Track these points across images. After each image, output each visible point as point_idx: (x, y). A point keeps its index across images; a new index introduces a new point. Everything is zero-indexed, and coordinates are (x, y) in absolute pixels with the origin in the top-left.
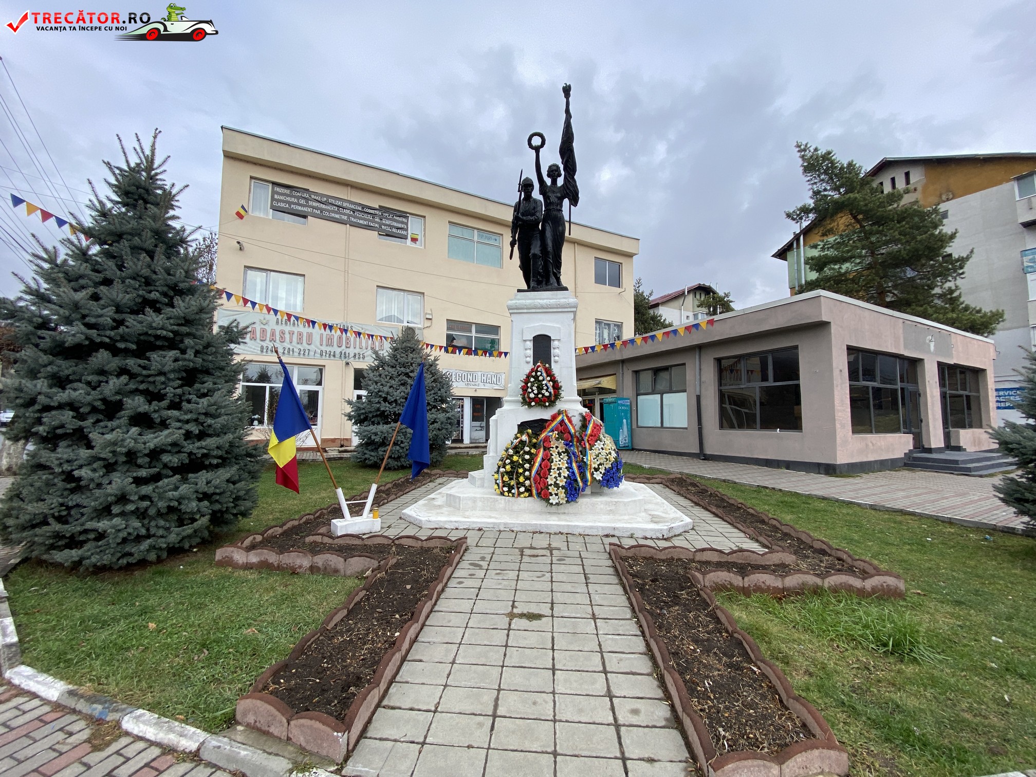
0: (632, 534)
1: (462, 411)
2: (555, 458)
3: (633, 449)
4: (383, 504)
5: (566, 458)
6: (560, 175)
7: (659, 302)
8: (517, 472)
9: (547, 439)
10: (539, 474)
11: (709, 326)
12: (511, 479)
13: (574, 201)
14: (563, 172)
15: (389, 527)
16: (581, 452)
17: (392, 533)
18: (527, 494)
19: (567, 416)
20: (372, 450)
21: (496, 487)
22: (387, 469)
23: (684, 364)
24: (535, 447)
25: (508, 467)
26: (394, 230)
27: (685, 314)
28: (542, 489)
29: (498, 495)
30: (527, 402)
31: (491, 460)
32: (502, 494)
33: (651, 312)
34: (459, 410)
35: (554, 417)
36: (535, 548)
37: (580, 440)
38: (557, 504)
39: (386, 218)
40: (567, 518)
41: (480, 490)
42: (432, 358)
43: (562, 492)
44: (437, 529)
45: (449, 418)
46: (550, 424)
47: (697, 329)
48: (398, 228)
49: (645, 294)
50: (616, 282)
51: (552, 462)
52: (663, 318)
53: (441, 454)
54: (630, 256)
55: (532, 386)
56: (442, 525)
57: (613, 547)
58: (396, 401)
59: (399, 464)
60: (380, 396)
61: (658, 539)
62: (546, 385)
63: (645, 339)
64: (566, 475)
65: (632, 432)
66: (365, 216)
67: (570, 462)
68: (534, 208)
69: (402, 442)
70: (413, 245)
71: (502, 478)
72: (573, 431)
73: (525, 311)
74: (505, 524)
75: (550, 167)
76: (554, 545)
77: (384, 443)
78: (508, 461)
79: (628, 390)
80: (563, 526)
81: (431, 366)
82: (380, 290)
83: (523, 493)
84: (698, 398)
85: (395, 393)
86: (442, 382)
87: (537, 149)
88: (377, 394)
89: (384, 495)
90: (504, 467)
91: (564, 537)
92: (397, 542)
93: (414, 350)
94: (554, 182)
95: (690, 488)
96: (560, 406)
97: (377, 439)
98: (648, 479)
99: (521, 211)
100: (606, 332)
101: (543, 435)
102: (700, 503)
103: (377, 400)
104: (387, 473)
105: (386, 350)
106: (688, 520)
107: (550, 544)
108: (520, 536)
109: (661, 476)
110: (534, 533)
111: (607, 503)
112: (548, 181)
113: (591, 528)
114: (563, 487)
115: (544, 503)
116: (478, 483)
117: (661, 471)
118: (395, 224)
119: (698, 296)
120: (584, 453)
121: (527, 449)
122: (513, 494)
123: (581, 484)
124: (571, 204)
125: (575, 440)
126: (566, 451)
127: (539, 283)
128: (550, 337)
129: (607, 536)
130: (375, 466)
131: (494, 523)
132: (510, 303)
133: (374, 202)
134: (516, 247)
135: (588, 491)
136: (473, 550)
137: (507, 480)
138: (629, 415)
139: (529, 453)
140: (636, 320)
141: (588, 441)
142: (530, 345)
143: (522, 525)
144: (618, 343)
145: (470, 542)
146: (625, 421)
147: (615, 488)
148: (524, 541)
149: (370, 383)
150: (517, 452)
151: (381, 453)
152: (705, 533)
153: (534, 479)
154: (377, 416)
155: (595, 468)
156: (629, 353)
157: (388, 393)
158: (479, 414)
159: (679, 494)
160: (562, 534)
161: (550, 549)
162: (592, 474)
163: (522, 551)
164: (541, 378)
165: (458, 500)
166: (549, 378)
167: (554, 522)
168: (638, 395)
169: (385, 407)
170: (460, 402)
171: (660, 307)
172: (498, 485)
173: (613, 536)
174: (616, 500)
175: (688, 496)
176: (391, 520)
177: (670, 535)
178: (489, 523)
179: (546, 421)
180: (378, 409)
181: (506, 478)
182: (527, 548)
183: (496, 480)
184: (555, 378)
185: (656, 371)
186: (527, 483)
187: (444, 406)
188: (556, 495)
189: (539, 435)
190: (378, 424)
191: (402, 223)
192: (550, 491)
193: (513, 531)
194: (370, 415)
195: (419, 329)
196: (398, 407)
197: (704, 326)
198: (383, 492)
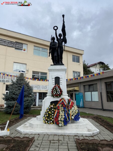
0: (82, 135)
1: (36, 96)
2: (61, 112)
3: (84, 108)
4: (11, 126)
5: (64, 112)
6: (62, 36)
7: (90, 66)
8: (50, 117)
9: (59, 107)
10: (56, 117)
11: (103, 74)
12: (48, 119)
13: (66, 42)
14: (62, 35)
15: (12, 134)
16: (68, 110)
17: (12, 136)
18: (52, 123)
19: (64, 100)
20: (10, 109)
21: (44, 121)
22: (13, 114)
23: (97, 84)
24: (55, 109)
25: (47, 115)
26: (19, 48)
27: (97, 69)
28: (57, 122)
29: (44, 123)
30: (53, 96)
31: (43, 112)
32: (45, 123)
33: (88, 69)
34: (35, 96)
35: (61, 100)
36: (54, 140)
37: (68, 107)
38: (61, 126)
39: (17, 45)
40: (64, 130)
41: (40, 122)
42: (28, 82)
43: (62, 122)
44: (26, 134)
45: (32, 99)
46: (59, 102)
47: (100, 75)
48: (20, 47)
49: (86, 64)
50: (78, 61)
51: (60, 113)
52: (91, 71)
53: (29, 110)
54: (82, 55)
55: (55, 91)
56: (28, 133)
57: (77, 140)
58: (17, 94)
59: (17, 113)
60: (13, 93)
61: (90, 136)
62: (58, 91)
63: (86, 77)
64: (64, 117)
65: (83, 103)
66: (12, 44)
67: (65, 113)
68: (55, 44)
69: (18, 106)
70: (24, 51)
71: (46, 118)
72: (66, 104)
73: (53, 70)
74: (46, 132)
75: (59, 34)
76: (60, 139)
77: (13, 107)
78: (47, 113)
79: (82, 91)
80: (63, 133)
81: (27, 84)
82: (14, 63)
83: (51, 123)
84: (101, 93)
85: (17, 92)
86: (30, 89)
87: (56, 30)
88: (12, 92)
89: (12, 123)
90: (46, 115)
91: (63, 136)
92: (14, 139)
93: (23, 80)
94: (60, 38)
95: (99, 120)
96: (62, 97)
97: (11, 105)
98: (88, 117)
99: (52, 45)
100: (76, 74)
101: (57, 105)
102: (102, 124)
103: (12, 94)
104: (13, 116)
105: (15, 80)
106: (98, 130)
107: (59, 139)
108: (50, 136)
109: (91, 116)
110: (54, 135)
111: (75, 126)
112: (59, 38)
113: (71, 133)
114: (63, 121)
115: (57, 126)
116: (39, 119)
117: (92, 114)
118: (19, 46)
119: (100, 65)
120: (69, 111)
121: (53, 110)
122: (49, 123)
123: (68, 120)
124: (65, 43)
125: (66, 107)
126: (64, 110)
127: (56, 63)
128: (59, 78)
129: (75, 136)
130: (10, 113)
131: (43, 132)
132: (49, 68)
133: (14, 40)
134: (50, 54)
135: (70, 122)
136: (36, 141)
137: (47, 119)
138: (82, 98)
139: (53, 111)
140: (84, 71)
141: (70, 107)
142: (54, 79)
143: (51, 133)
144: (79, 78)
145: (36, 138)
146: (81, 99)
147: (78, 121)
148: (51, 138)
149: (10, 89)
150: (50, 111)
151: (12, 109)
152: (103, 134)
153: (55, 119)
154: (11, 99)
155: (72, 115)
156: (82, 80)
157: (15, 92)
158: (41, 97)
159: (96, 122)
160: (62, 135)
161: (59, 140)
162: (71, 117)
163: (50, 141)
164: (57, 89)
165: (33, 125)
166: (59, 89)
167: (60, 132)
168: (85, 92)
169: (14, 96)
170: (35, 94)
171: (90, 68)
172: (44, 120)
173: (77, 136)
174: (78, 125)
175: (99, 122)
176: (13, 131)
177: (93, 135)
178: (41, 132)
179: (58, 101)
180: (12, 97)
181: (47, 118)
182: (52, 140)
183: (44, 119)
184: (61, 89)
185: (90, 85)
186: (53, 120)
187: (30, 95)
188: (61, 123)
189: (56, 105)
190: (12, 101)
191: (21, 46)
192: (59, 122)
193: (48, 135)
194: (9, 98)
195: (25, 74)
196: (17, 96)
197: (101, 74)
198: (12, 122)
